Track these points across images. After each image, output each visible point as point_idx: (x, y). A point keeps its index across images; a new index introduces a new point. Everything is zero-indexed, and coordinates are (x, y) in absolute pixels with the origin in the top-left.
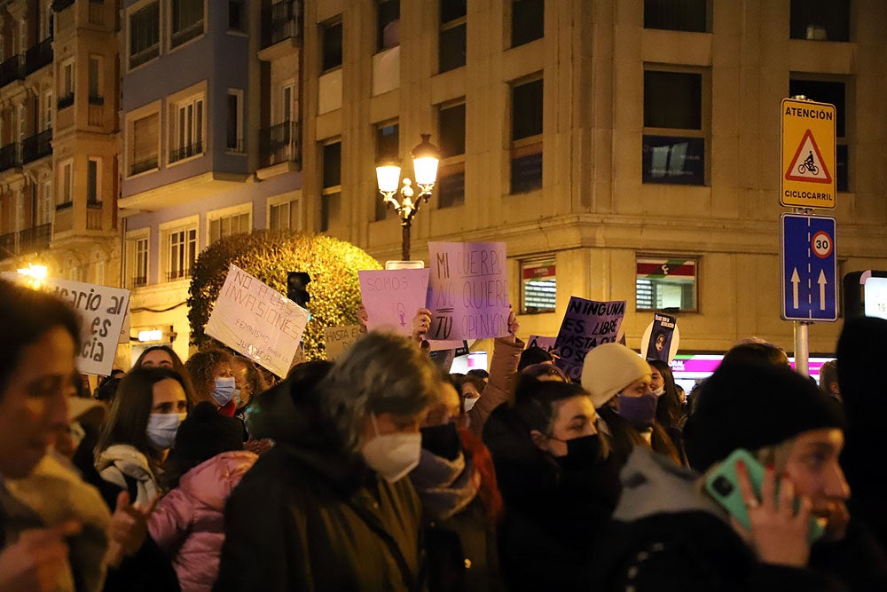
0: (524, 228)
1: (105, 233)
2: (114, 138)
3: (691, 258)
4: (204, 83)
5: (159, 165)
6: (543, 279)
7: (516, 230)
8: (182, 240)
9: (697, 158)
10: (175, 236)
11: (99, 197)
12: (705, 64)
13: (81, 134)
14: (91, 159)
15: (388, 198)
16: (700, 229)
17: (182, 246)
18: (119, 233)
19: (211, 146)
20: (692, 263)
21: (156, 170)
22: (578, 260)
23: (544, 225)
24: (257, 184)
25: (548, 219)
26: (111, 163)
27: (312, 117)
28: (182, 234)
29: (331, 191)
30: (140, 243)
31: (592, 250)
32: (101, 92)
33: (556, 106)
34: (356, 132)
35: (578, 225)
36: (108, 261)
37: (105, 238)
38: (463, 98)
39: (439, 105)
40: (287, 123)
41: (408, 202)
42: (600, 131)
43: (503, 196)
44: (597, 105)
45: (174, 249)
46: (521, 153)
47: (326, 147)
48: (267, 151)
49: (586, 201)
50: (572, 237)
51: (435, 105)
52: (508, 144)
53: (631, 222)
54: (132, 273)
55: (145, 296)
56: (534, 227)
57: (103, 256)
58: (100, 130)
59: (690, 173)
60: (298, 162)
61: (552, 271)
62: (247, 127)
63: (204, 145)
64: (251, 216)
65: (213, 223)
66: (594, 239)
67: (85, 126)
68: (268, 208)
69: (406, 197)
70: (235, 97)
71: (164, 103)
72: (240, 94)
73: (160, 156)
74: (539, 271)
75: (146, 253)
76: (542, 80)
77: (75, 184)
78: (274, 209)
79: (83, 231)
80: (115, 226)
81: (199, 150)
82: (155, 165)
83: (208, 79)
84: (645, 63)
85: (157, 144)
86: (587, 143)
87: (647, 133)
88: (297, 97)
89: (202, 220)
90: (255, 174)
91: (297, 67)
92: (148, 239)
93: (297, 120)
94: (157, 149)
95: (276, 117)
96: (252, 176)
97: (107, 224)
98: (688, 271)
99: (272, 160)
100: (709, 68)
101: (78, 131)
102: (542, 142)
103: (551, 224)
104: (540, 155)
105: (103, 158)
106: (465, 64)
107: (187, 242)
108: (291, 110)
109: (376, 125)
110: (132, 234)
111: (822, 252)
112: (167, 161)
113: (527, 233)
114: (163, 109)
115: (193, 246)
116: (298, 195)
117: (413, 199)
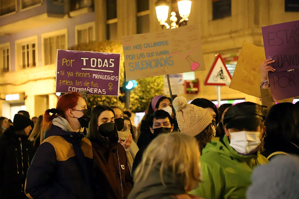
0: (221, 37)
5: (16, 10)
6: (231, 63)
8: (28, 48)
10: (23, 47)
15: (163, 23)
17: (28, 52)
21: (14, 13)
23: (233, 35)
24: (69, 20)
25: (236, 32)
28: (28, 46)
29: (111, 22)
30: (4, 51)
35: (253, 34)
41: (174, 24)
43: (209, 21)
45: (24, 53)
48: (74, 2)
50: (249, 41)
55: (9, 77)
56: (227, 36)
60: (92, 7)
61: (236, 59)
64: (66, 36)
65: (46, 40)
66: (261, 41)
68: (76, 31)
69: (172, 22)
73: (16, 5)
74: (229, 59)
75: (8, 56)
78: (79, 32)
82: (14, 10)
89: (39, 38)
90: (69, 14)
92: (9, 48)
94: (14, 2)
96: (67, 15)
99: (77, 6)
103: (237, 35)
107: (31, 50)
112: (21, 7)
113: (223, 40)
115: (34, 52)
116: (93, 24)
117: (177, 23)
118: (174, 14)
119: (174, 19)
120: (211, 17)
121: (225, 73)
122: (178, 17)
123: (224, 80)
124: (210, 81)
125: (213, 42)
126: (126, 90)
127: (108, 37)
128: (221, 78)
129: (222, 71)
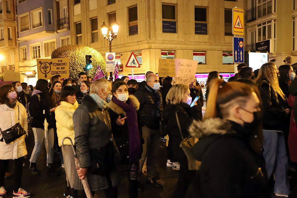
0: (133, 44)
1: (14, 47)
2: (14, 22)
3: (173, 51)
4: (42, 7)
5: (30, 29)
6: (138, 57)
7: (131, 44)
8: (36, 48)
9: (174, 26)
10: (34, 47)
11: (11, 38)
12: (176, 3)
13: (5, 21)
14: (8, 27)
15: (105, 36)
16: (176, 44)
17: (36, 50)
18: (18, 47)
19: (45, 24)
20: (173, 52)
22: (147, 52)
23: (139, 43)
24: (57, 34)
25: (140, 41)
26: (14, 28)
27: (72, 16)
28: (36, 47)
29: (78, 35)
30: (24, 49)
31: (151, 49)
32: (9, 10)
33: (141, 13)
34: (85, 20)
35: (148, 43)
36: (15, 54)
37: (14, 48)
38: (115, 11)
39: (108, 13)
40: (65, 18)
41: (110, 37)
42: (153, 19)
43: (127, 36)
44: (151, 13)
45: (34, 51)
46: (131, 25)
47: (77, 24)
48: (60, 25)
49: (150, 37)
50: (146, 46)
51: (107, 13)
52: (128, 23)
53: (160, 42)
54: (22, 57)
55: (26, 63)
56: (136, 44)
57: (13, 53)
58: (10, 20)
59: (173, 30)
60: (69, 28)
61: (141, 54)
62: (54, 19)
63: (42, 24)
64: (56, 42)
65: (45, 44)
66: (152, 46)
67: (6, 19)
68: (61, 40)
70: (50, 11)
71: (30, 13)
72: (51, 10)
73: (29, 26)
74: (137, 55)
75: (26, 52)
76: (137, 7)
77: (4, 34)
78: (62, 40)
79: (8, 46)
80: (16, 45)
81: (41, 25)
82: (28, 29)
83: (42, 6)
84: (162, 3)
85: (28, 23)
86: (149, 22)
87: (163, 20)
88: (67, 11)
89: (42, 43)
91: (67, 3)
92: (26, 48)
93: (68, 17)
94: (28, 25)
95: (62, 16)
96: (56, 32)
97: (14, 45)
98: (173, 54)
99: (61, 27)
100: (177, 4)
101: (4, 20)
102: (137, 22)
103: (141, 43)
104: (137, 26)
105: (12, 27)
106: (115, 2)
108: (66, 15)
109: (91, 18)
110: (21, 47)
111: (241, 46)
112: (32, 28)
113: (134, 45)
114: (30, 14)
115: (39, 50)
116: (69, 36)
117: (112, 36)
118: (110, 32)
119: (111, 35)
120: (128, 34)
121: (136, 61)
122: (112, 34)
123: (135, 65)
124: (129, 65)
125: (129, 46)
126: (87, 69)
127: (77, 43)
128: (134, 64)
129: (134, 60)
